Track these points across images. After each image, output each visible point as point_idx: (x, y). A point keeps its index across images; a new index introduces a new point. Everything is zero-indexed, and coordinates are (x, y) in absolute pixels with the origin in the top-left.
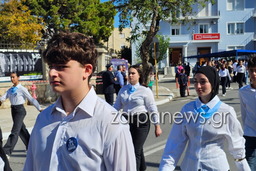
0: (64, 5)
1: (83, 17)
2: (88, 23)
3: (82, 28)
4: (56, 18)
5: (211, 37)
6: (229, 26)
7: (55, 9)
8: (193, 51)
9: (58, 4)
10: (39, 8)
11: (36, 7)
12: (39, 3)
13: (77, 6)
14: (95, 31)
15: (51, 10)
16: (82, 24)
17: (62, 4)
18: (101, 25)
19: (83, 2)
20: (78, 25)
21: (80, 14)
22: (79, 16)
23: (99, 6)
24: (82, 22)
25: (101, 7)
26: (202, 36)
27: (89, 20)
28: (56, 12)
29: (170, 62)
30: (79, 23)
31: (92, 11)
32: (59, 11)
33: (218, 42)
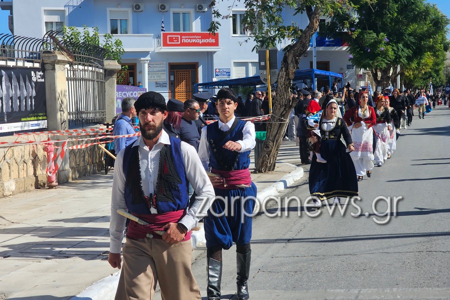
5: (200, 41)
8: (159, 71)
26: (181, 39)
33: (215, 52)
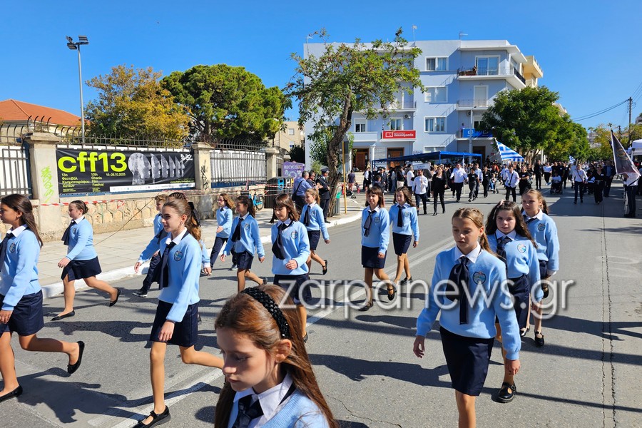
0: (218, 91)
1: (243, 106)
2: (249, 114)
3: (242, 121)
4: (208, 108)
5: (405, 136)
6: (427, 121)
7: (207, 95)
8: (381, 152)
9: (211, 89)
10: (185, 93)
11: (181, 92)
12: (185, 88)
13: (236, 93)
14: (258, 125)
15: (201, 97)
16: (241, 116)
17: (216, 89)
18: (266, 118)
19: (243, 87)
20: (235, 117)
21: (238, 102)
22: (238, 106)
23: (263, 93)
24: (242, 114)
25: (266, 94)
26: (394, 134)
27: (251, 111)
28: (208, 99)
29: (353, 167)
30: (238, 114)
31: (254, 99)
32: (211, 98)
33: (414, 142)
